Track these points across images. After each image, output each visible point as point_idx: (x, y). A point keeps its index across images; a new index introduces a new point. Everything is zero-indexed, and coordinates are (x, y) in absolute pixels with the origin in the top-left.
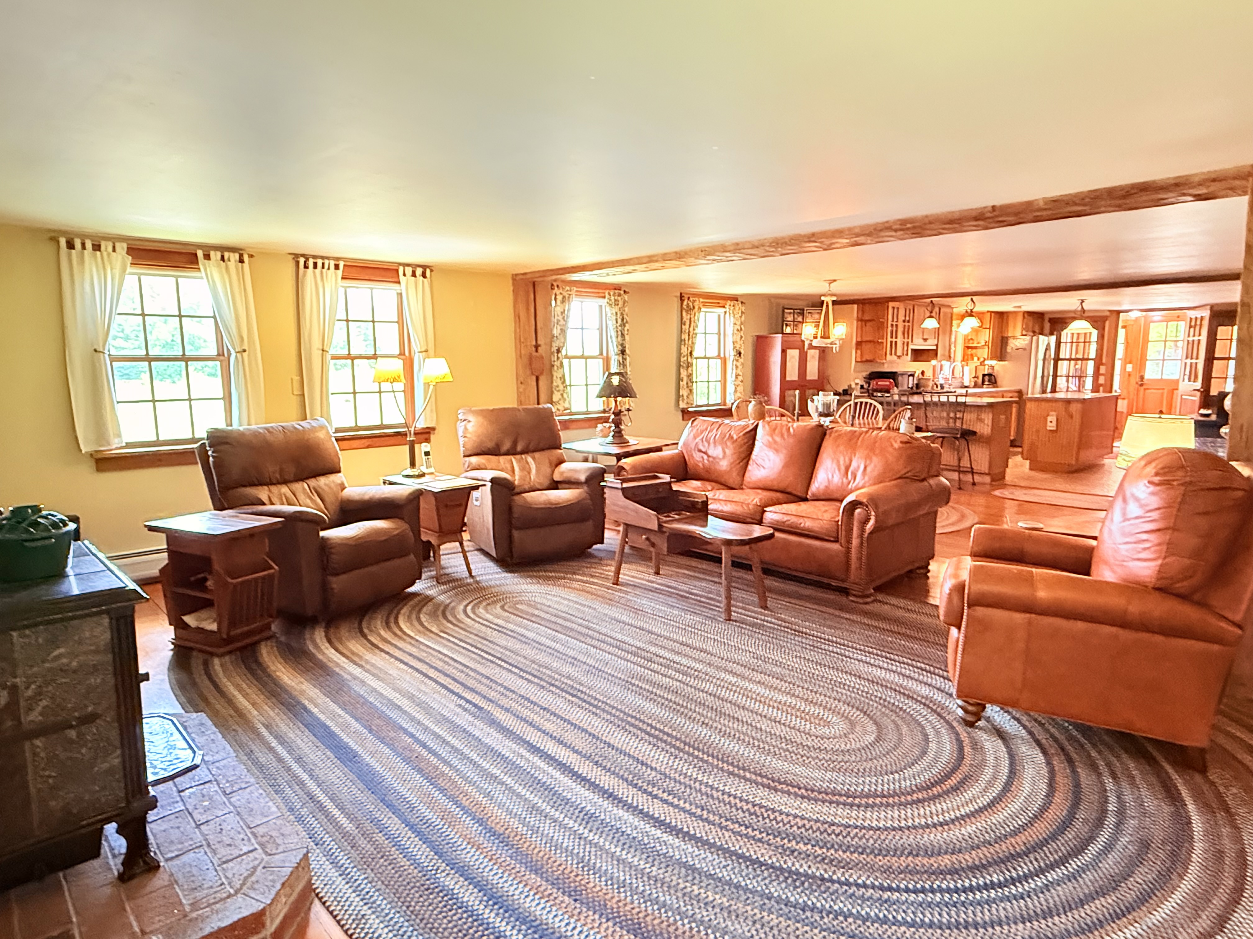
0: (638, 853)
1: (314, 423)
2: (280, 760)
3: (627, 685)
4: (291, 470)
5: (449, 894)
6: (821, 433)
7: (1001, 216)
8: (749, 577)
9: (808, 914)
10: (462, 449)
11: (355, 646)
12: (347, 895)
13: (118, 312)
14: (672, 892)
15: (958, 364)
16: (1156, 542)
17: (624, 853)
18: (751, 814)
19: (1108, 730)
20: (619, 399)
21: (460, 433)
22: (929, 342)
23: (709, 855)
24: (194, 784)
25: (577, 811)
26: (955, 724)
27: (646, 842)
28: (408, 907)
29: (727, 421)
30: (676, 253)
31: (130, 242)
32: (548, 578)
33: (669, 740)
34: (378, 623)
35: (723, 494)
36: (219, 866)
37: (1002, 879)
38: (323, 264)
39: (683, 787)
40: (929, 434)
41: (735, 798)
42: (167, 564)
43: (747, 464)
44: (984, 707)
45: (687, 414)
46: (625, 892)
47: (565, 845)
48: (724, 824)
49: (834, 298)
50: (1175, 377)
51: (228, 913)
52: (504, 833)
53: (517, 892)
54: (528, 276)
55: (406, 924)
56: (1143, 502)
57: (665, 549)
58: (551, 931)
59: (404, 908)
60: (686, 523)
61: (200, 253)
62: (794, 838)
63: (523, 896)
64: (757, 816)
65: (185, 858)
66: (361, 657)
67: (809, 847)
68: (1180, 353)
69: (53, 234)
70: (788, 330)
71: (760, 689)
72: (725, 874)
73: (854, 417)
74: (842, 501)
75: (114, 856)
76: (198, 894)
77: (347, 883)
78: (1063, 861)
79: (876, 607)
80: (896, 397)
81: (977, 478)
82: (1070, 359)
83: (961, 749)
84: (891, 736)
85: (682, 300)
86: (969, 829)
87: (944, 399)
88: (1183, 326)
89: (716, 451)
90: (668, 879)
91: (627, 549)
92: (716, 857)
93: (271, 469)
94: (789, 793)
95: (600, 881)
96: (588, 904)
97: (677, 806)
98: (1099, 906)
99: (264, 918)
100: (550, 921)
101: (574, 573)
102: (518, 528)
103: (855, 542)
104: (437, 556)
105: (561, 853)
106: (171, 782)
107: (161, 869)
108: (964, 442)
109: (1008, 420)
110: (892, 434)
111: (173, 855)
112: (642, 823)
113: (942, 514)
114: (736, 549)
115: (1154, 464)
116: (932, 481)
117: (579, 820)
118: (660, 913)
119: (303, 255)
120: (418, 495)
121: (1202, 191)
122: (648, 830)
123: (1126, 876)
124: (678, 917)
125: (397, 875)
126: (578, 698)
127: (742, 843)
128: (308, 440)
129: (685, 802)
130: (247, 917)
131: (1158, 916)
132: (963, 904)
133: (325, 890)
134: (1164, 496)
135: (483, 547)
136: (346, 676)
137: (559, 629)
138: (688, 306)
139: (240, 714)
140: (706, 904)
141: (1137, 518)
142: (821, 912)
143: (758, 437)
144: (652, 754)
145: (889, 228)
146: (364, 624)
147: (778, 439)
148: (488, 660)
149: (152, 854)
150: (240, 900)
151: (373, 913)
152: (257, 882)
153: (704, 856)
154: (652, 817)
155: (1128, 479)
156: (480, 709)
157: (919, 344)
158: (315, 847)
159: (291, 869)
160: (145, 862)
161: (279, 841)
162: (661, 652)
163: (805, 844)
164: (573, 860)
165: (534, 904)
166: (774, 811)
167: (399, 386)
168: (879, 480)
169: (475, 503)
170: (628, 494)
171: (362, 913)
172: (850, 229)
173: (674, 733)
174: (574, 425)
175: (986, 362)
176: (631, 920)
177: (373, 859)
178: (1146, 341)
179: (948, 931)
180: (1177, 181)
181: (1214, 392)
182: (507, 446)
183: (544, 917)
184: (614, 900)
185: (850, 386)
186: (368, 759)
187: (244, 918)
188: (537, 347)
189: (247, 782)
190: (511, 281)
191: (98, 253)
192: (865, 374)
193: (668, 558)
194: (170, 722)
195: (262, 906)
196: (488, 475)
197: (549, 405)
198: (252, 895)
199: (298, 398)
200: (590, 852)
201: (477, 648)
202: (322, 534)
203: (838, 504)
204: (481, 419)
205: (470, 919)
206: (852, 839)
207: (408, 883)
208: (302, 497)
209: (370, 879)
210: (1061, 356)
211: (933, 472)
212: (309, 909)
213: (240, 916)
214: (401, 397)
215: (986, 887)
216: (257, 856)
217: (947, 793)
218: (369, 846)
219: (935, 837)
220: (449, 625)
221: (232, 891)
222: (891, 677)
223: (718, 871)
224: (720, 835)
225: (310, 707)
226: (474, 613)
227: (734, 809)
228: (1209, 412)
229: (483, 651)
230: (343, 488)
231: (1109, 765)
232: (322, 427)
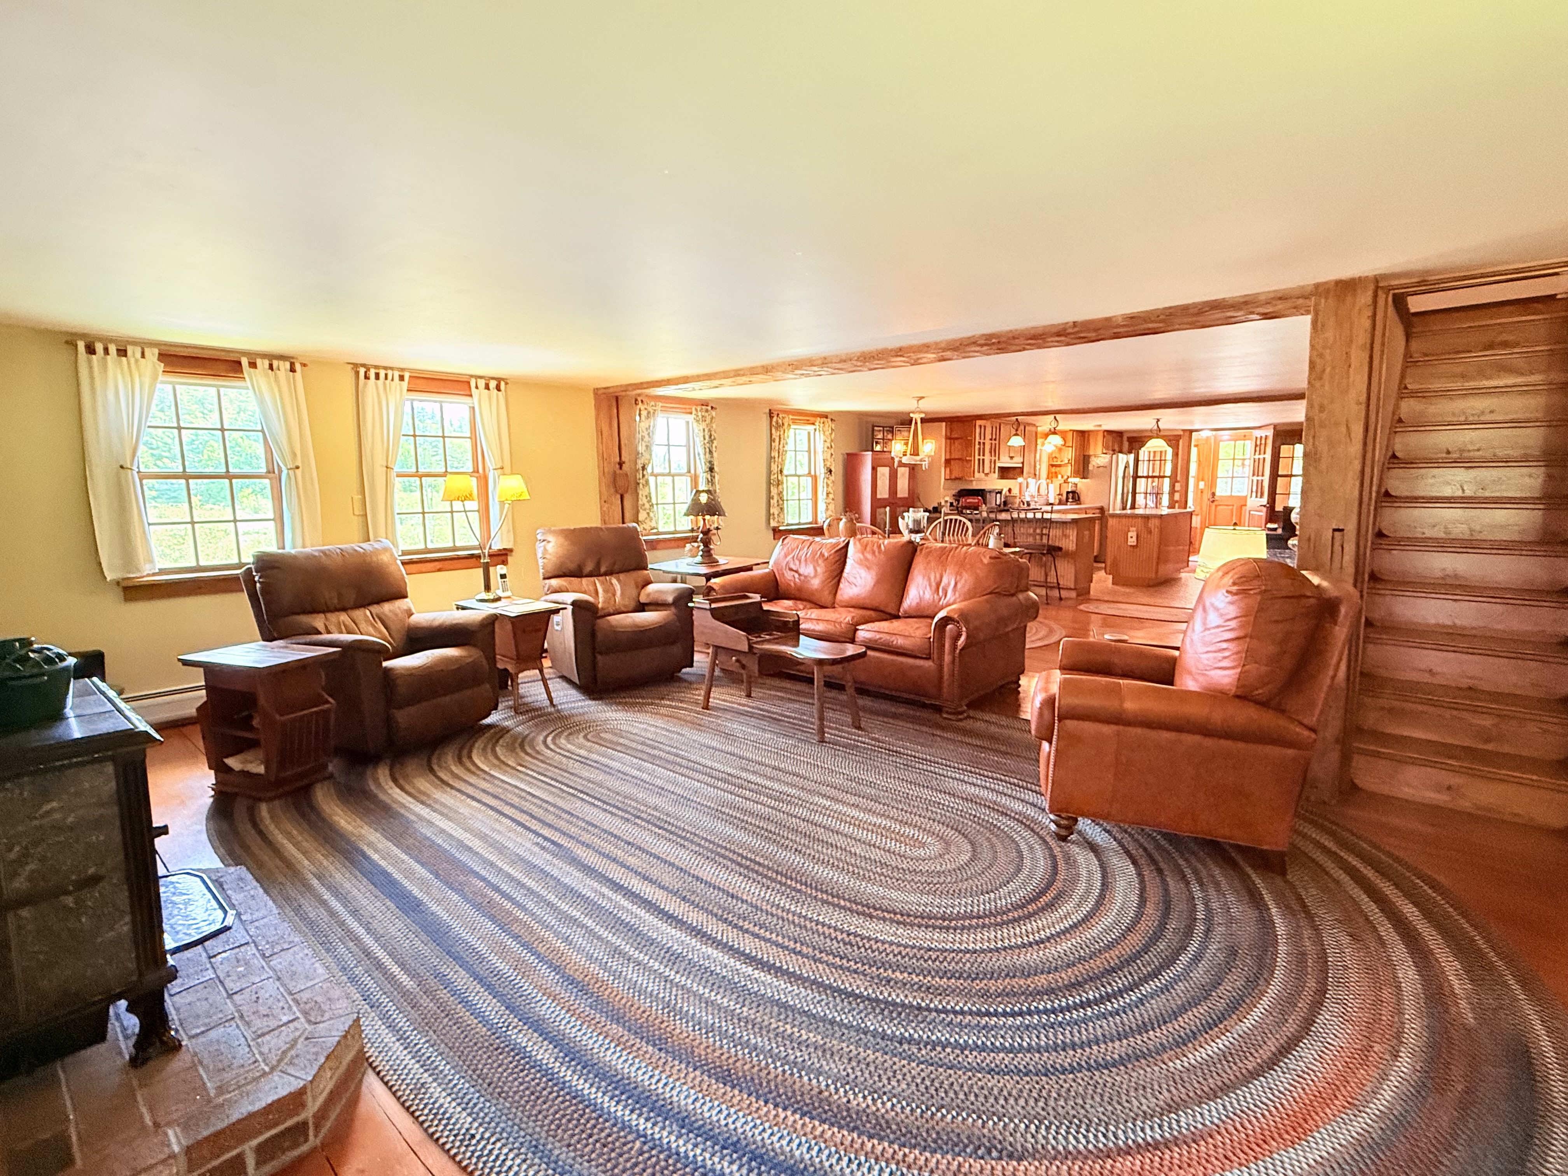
0: (728, 993)
1: (377, 546)
2: (332, 914)
3: (717, 813)
4: (351, 596)
5: (520, 1052)
6: (912, 550)
7: (1081, 332)
8: (843, 697)
9: (906, 1046)
10: (541, 571)
11: (423, 783)
12: (404, 1063)
13: (149, 424)
14: (764, 1033)
15: (1043, 482)
16: (1235, 650)
17: (713, 994)
18: (845, 944)
19: (1196, 838)
20: (707, 517)
21: (540, 555)
22: (1015, 460)
23: (803, 990)
24: (227, 948)
25: (662, 952)
26: (1048, 839)
27: (736, 980)
28: (474, 1071)
29: (817, 539)
30: (763, 367)
31: (162, 347)
32: (633, 705)
33: (761, 869)
34: (450, 759)
35: (815, 613)
36: (253, 1040)
37: (1097, 995)
38: (386, 375)
39: (775, 919)
40: (1017, 549)
41: (829, 928)
42: (205, 703)
43: (839, 581)
44: (1076, 821)
45: (778, 533)
46: (714, 1036)
47: (649, 989)
48: (818, 956)
49: (923, 415)
50: (1244, 494)
51: (260, 1095)
52: (583, 981)
53: (596, 1046)
54: (611, 390)
55: (472, 1090)
56: (1222, 611)
57: (756, 671)
58: (633, 1086)
59: (470, 1072)
60: (777, 643)
61: (245, 361)
62: (890, 967)
63: (603, 1050)
64: (852, 946)
65: (213, 1034)
66: (428, 796)
67: (906, 975)
68: (1248, 470)
69: (69, 338)
70: (878, 448)
71: (855, 813)
72: (820, 1009)
73: (944, 534)
74: (933, 618)
75: (126, 1037)
76: (226, 1075)
77: (406, 1048)
78: (1155, 974)
79: (968, 724)
80: (985, 514)
81: (1064, 594)
82: (1147, 477)
83: (1055, 867)
84: (986, 854)
85: (771, 417)
86: (1065, 946)
87: (1030, 515)
88: (1249, 445)
89: (807, 570)
90: (759, 1020)
91: (717, 672)
92: (809, 992)
93: (329, 596)
94: (884, 919)
95: (687, 1027)
96: (673, 1052)
97: (768, 940)
98: (1192, 1017)
99: (304, 1097)
100: (633, 1075)
101: (662, 699)
102: (601, 653)
103: (947, 658)
104: (515, 685)
105: (645, 999)
106: (199, 947)
107: (184, 1049)
108: (1050, 558)
109: (1092, 536)
110: (982, 550)
111: (198, 1031)
112: (732, 960)
113: (1031, 628)
114: (827, 668)
115: (1231, 574)
116: (1021, 596)
117: (665, 961)
118: (751, 1057)
119: (363, 365)
120: (492, 620)
121: (1269, 309)
122: (738, 967)
123: (1216, 984)
124: (770, 1061)
125: (462, 1036)
126: (665, 830)
127: (836, 976)
128: (370, 563)
129: (777, 935)
130: (284, 1097)
131: (1248, 1023)
132: (1060, 1023)
133: (380, 1058)
134: (1242, 605)
135: (565, 674)
136: (412, 817)
137: (645, 757)
138: (777, 422)
139: (289, 865)
140: (799, 1044)
141: (1218, 627)
142: (919, 1044)
143: (850, 554)
144: (743, 886)
145: (974, 343)
146: (434, 760)
147: (869, 556)
148: (569, 793)
149: (173, 1033)
150: (276, 1078)
151: (435, 1080)
152: (297, 1056)
153: (797, 992)
154: (743, 954)
155: (1207, 589)
156: (559, 846)
157: (1005, 462)
158: (369, 1010)
159: (337, 1039)
160: (163, 1043)
161: (325, 1007)
162: (752, 778)
163: (901, 972)
164: (657, 1005)
165: (615, 1057)
166: (869, 939)
167: (473, 505)
168: (970, 595)
169: (557, 628)
170: (716, 614)
171: (422, 1081)
172: (936, 343)
173: (766, 863)
174: (661, 545)
175: (1070, 480)
176: (720, 1067)
177: (436, 1019)
178: (1216, 459)
179: (1046, 1054)
180: (1246, 299)
181: (1279, 508)
182: (589, 567)
183: (626, 1071)
184: (702, 1047)
185: (940, 504)
186: (434, 908)
187: (279, 1100)
188: (621, 464)
189: (290, 942)
190: (592, 395)
191: (124, 359)
192: (954, 492)
193: (760, 681)
194: (198, 879)
195: (302, 1083)
196: (569, 597)
197: (635, 525)
198: (293, 1072)
199: (360, 519)
200: (676, 996)
201: (557, 781)
202: (385, 664)
203: (929, 620)
204: (561, 540)
205: (544, 1079)
206: (949, 963)
207: (476, 1044)
208: (363, 626)
209: (432, 1042)
210: (1140, 474)
211: (1021, 587)
212: (361, 1081)
213: (276, 1097)
214: (475, 518)
215: (1082, 1005)
216: (299, 1026)
217: (1043, 909)
218: (431, 1005)
219: (1032, 957)
220: (527, 758)
221: (267, 1069)
222: (984, 793)
223: (812, 1007)
224: (814, 968)
225: (370, 852)
226: (555, 744)
227: (828, 940)
228: (1275, 526)
229: (563, 784)
230: (410, 614)
231: (1195, 872)
232: (386, 550)
